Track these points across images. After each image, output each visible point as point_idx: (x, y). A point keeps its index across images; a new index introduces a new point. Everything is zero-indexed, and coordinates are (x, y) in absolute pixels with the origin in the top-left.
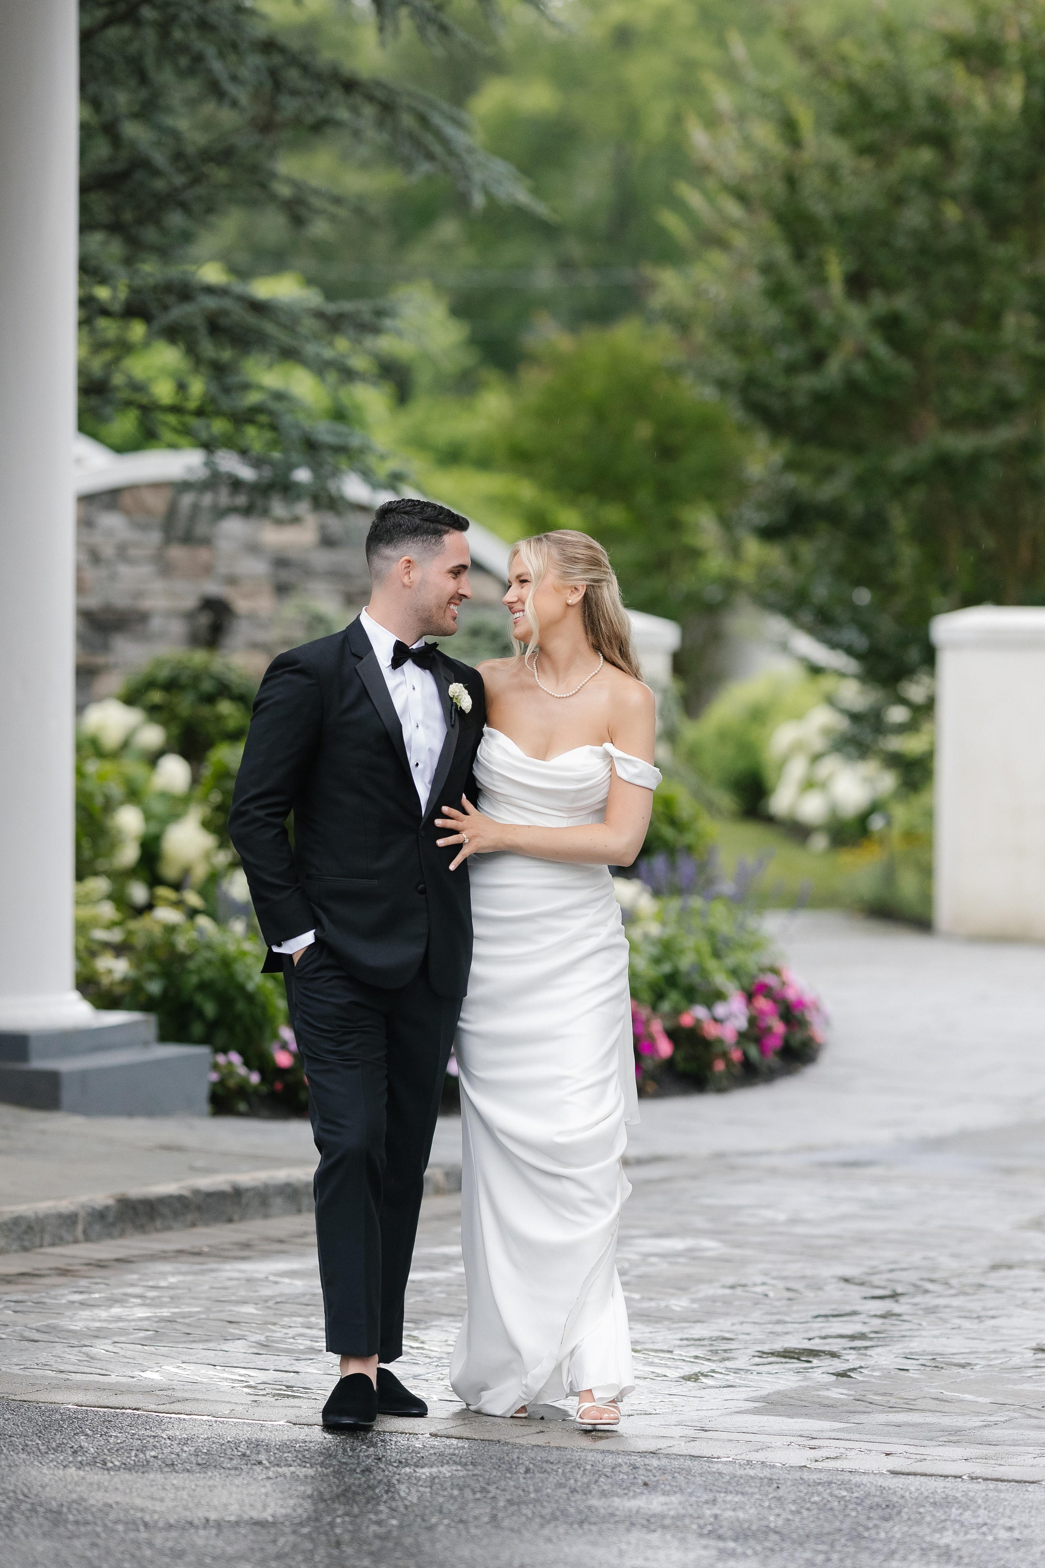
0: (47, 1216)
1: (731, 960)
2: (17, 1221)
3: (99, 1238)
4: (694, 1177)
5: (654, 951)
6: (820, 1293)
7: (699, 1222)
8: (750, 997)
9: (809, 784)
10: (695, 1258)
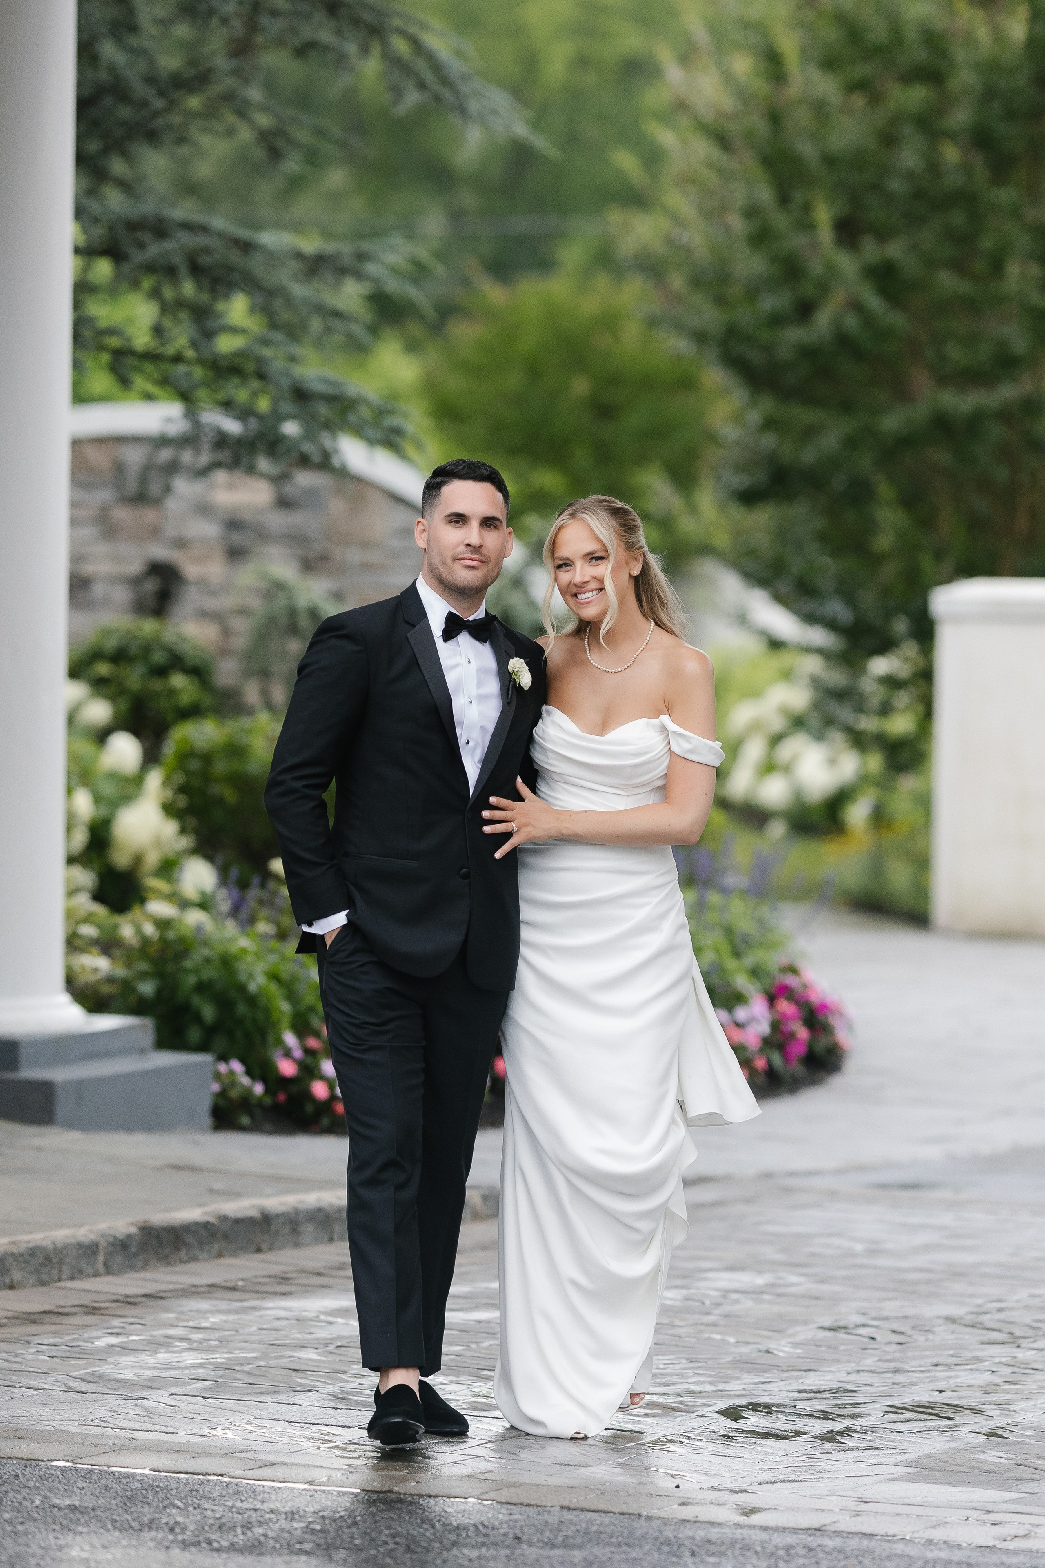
4: (748, 1201)
6: (931, 1336)
7: (770, 1253)
9: (769, 767)
10: (780, 1295)
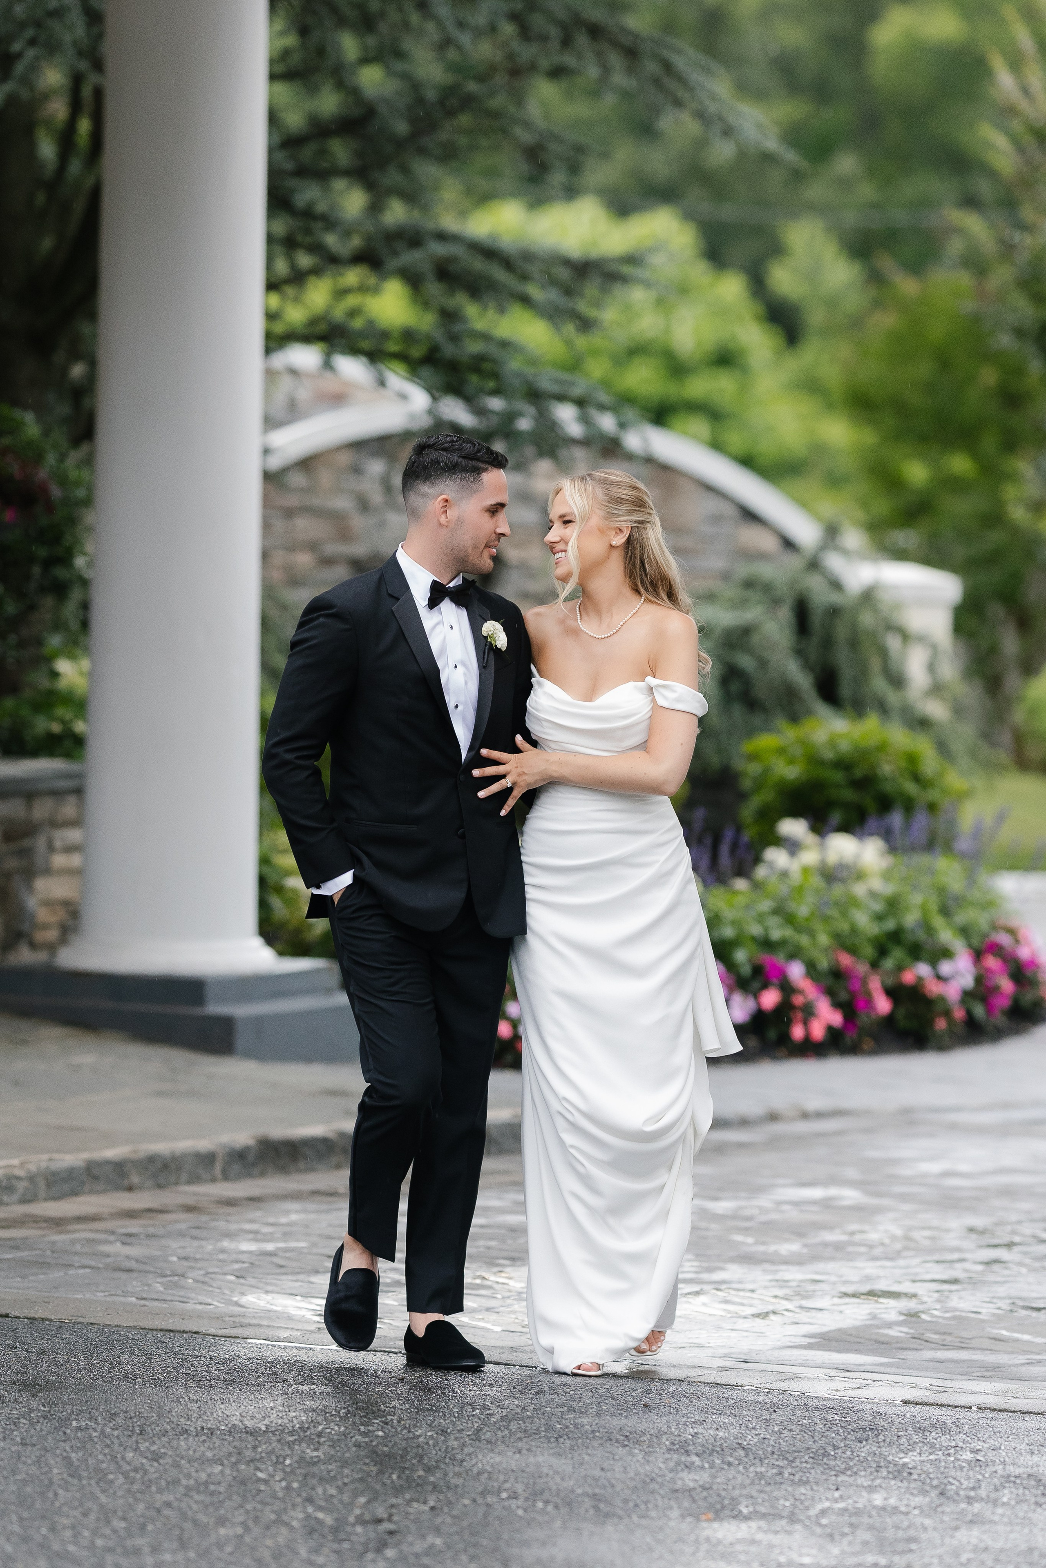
0: (185, 1155)
1: (962, 917)
2: (152, 1159)
3: (238, 1177)
5: (878, 907)
8: (978, 955)
